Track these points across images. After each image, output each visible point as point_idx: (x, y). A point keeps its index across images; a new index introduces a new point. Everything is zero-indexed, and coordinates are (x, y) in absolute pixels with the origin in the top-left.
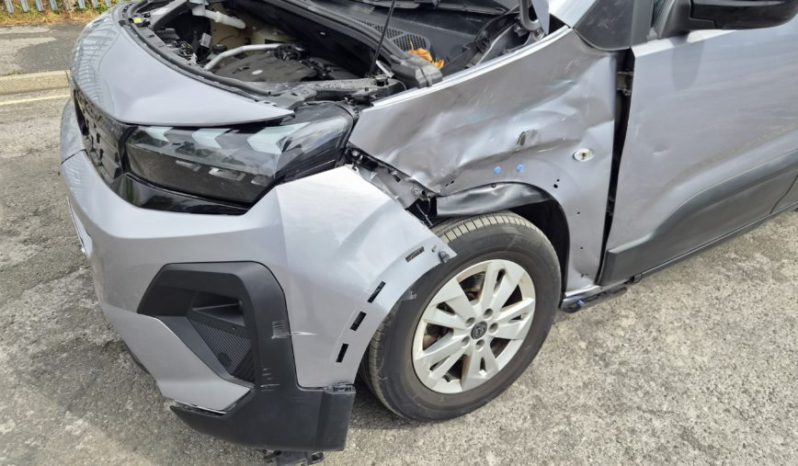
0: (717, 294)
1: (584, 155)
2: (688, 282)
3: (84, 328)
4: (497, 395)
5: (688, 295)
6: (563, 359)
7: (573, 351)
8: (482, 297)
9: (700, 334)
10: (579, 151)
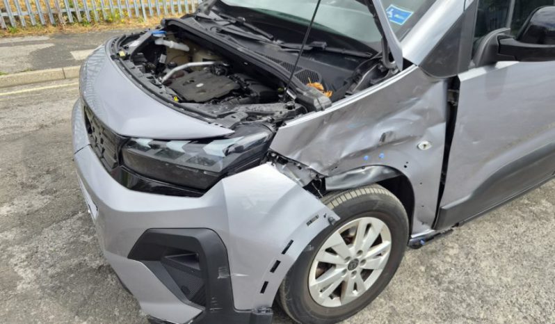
0: (516, 230)
1: (425, 145)
2: (495, 222)
3: (84, 255)
4: (365, 307)
5: (495, 231)
6: (410, 279)
7: (416, 274)
8: (355, 242)
9: (505, 260)
10: (421, 143)
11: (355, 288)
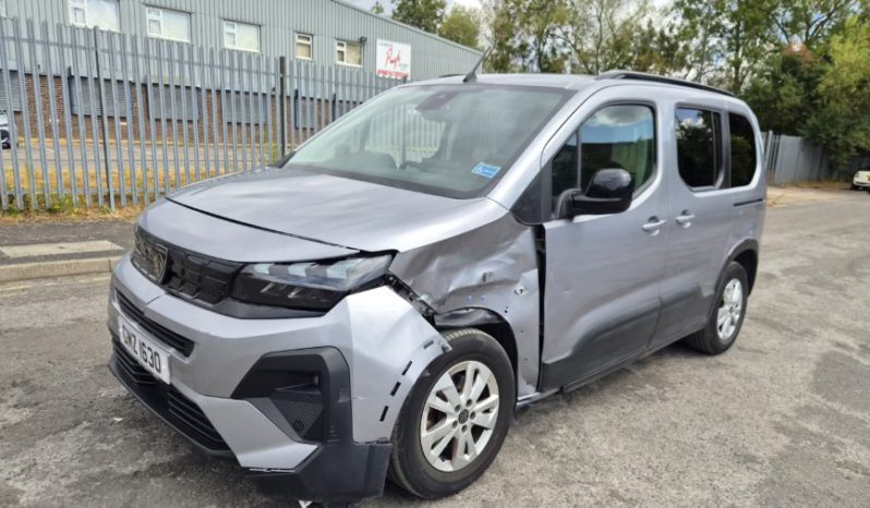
1: (522, 290)
4: (476, 479)
8: (465, 389)
10: (518, 287)
11: (466, 452)
